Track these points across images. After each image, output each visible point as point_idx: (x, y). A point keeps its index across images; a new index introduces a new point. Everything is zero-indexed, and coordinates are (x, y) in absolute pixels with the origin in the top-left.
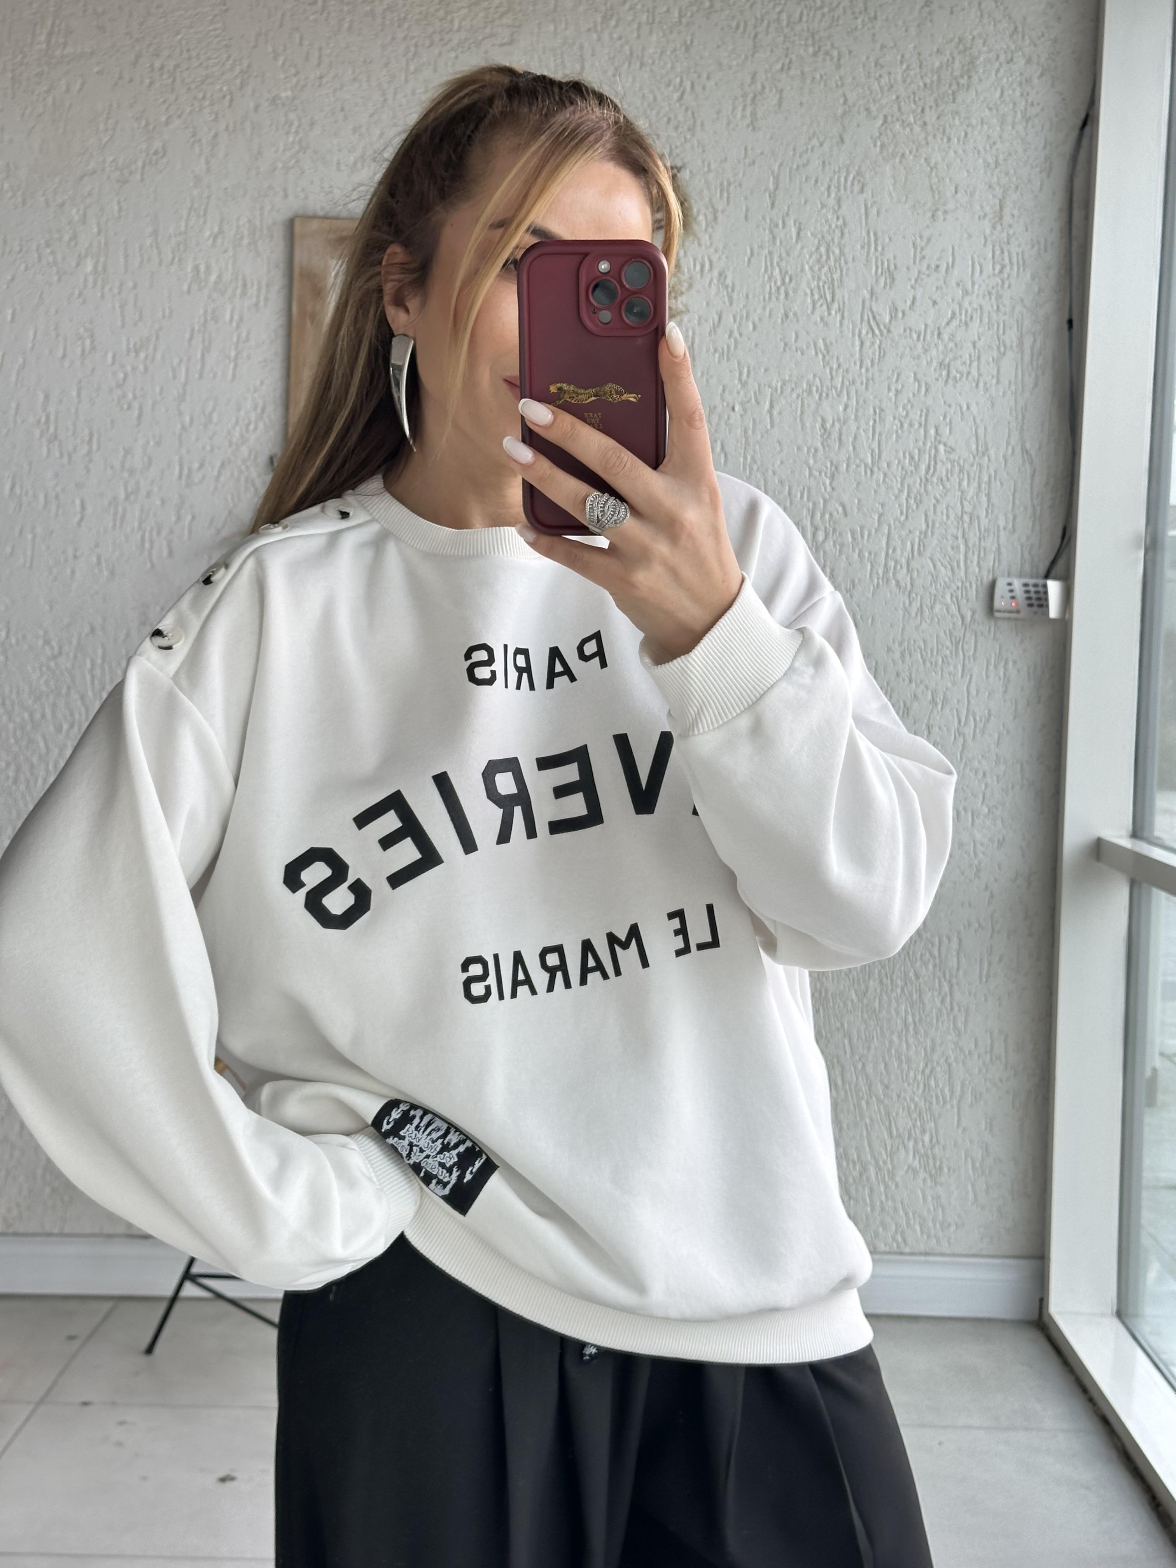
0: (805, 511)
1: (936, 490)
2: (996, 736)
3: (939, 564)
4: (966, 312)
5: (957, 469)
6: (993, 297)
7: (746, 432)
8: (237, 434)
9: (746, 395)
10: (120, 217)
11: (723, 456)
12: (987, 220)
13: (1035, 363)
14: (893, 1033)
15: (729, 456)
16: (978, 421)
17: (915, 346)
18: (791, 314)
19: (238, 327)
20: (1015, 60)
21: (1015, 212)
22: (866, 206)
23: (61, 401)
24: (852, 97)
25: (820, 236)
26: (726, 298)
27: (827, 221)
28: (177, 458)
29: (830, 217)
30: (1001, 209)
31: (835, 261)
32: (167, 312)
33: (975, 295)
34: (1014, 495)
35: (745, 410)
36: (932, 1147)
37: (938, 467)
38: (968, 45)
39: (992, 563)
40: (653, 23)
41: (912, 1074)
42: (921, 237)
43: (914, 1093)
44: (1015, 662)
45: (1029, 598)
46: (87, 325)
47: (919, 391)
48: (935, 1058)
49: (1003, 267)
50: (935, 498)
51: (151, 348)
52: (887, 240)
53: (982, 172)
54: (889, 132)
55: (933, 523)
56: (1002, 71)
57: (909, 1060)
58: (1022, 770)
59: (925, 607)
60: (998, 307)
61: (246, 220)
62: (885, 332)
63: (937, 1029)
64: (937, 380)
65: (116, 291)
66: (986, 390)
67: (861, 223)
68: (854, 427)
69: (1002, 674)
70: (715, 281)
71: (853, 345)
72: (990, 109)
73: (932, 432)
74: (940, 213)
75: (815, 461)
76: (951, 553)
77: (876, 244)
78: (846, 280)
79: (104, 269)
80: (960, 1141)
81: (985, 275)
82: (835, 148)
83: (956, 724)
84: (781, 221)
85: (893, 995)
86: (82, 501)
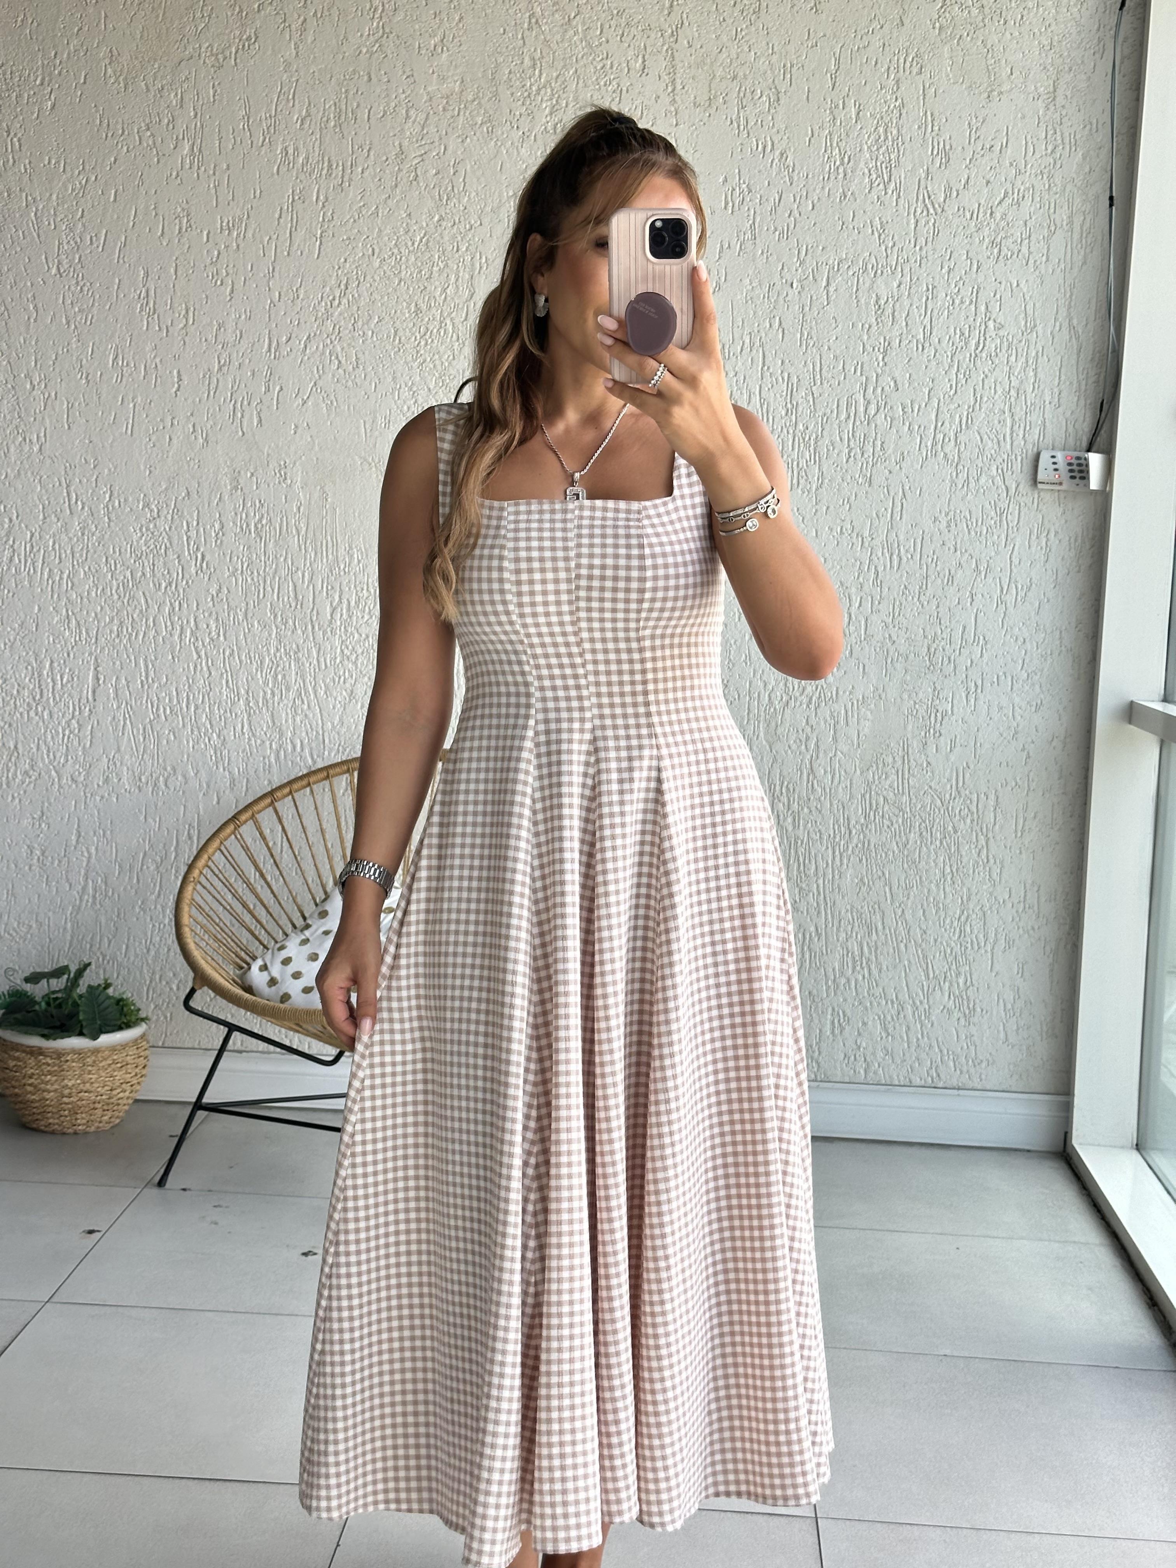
0: (858, 384)
1: (984, 366)
2: (1037, 604)
3: (985, 437)
4: (1019, 190)
5: (1005, 344)
6: (1045, 177)
7: (803, 309)
8: (322, 308)
9: (804, 271)
10: (215, 101)
11: (780, 331)
12: (1040, 102)
13: (1084, 241)
14: (931, 882)
15: (786, 331)
16: (1028, 298)
17: (968, 225)
18: (849, 194)
19: (324, 206)
21: (1069, 93)
22: (924, 87)
23: (159, 278)
25: (878, 116)
26: (787, 179)
27: (885, 102)
28: (266, 332)
29: (889, 97)
30: (1055, 90)
31: (893, 141)
32: (258, 191)
33: (1028, 174)
34: (1060, 370)
35: (802, 287)
36: (966, 989)
37: (987, 343)
39: (1036, 437)
41: (948, 921)
42: (977, 117)
43: (950, 938)
44: (1056, 533)
45: (1071, 471)
46: (184, 205)
47: (970, 269)
48: (971, 906)
49: (1055, 147)
50: (984, 373)
51: (244, 225)
52: (943, 121)
53: (1037, 53)
55: (981, 398)
57: (945, 908)
58: (1061, 638)
59: (971, 478)
60: (1050, 185)
61: (332, 102)
62: (939, 211)
63: (973, 879)
64: (989, 257)
65: (211, 172)
66: (1036, 268)
67: (919, 103)
68: (906, 303)
69: (1044, 544)
70: (776, 161)
71: (908, 223)
73: (983, 308)
74: (996, 94)
75: (869, 337)
76: (998, 427)
77: (933, 125)
78: (902, 160)
79: (200, 151)
80: (992, 984)
81: (1037, 155)
82: (896, 30)
83: (998, 592)
84: (841, 102)
85: (933, 847)
86: (179, 372)
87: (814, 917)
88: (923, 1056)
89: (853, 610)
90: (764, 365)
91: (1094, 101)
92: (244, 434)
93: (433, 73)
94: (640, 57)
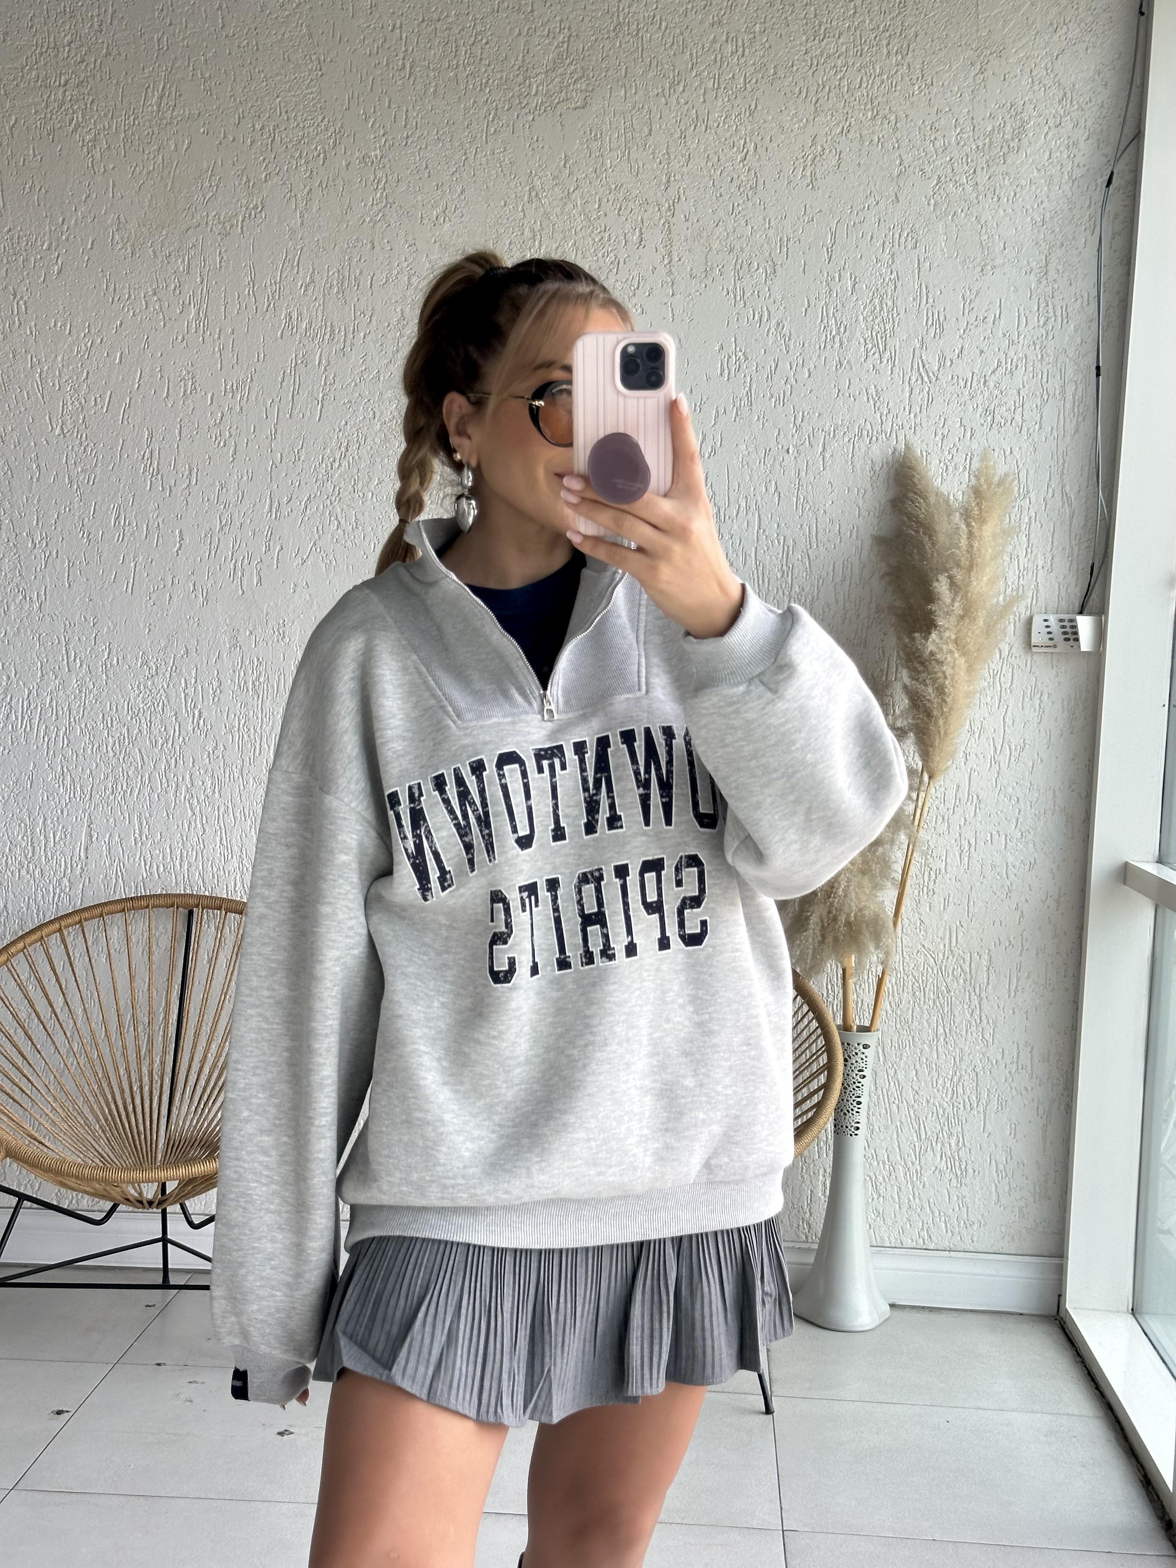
2: (1030, 764)
4: (1012, 361)
6: (1038, 348)
7: (799, 474)
8: (322, 470)
9: (800, 438)
10: (220, 267)
11: (776, 495)
12: (1032, 276)
13: (1076, 410)
14: (924, 1042)
15: (782, 495)
16: (1021, 466)
17: (962, 393)
18: (845, 362)
19: (325, 370)
20: (1063, 124)
21: (1060, 268)
22: (919, 260)
24: (908, 159)
25: (873, 288)
26: (783, 347)
27: (881, 275)
28: (268, 493)
29: (884, 271)
30: (1047, 265)
31: (888, 312)
32: (261, 355)
33: (1021, 344)
34: (1053, 535)
35: (799, 452)
36: (959, 1150)
38: (1020, 110)
39: (1029, 600)
40: (719, 88)
41: (941, 1081)
42: (970, 291)
43: (943, 1099)
44: (1050, 695)
45: (1062, 633)
46: (189, 368)
47: (964, 436)
48: (964, 1066)
49: (1048, 319)
51: (246, 388)
52: (938, 293)
53: (1029, 229)
54: (942, 191)
56: (1050, 134)
57: (939, 1068)
58: (1054, 797)
60: (1042, 356)
61: (335, 270)
62: (934, 379)
63: (966, 1040)
64: (982, 425)
65: (216, 336)
66: (1029, 435)
67: (913, 277)
69: (1037, 706)
70: (773, 330)
71: (903, 391)
72: (1039, 170)
74: (989, 268)
75: (864, 502)
77: (927, 297)
78: (897, 330)
79: (205, 315)
80: (985, 1145)
81: (1030, 327)
82: (891, 206)
83: (992, 752)
84: (837, 275)
85: (926, 1006)
86: (181, 532)
88: (915, 1217)
90: (759, 528)
91: (1086, 275)
92: (243, 593)
93: (435, 242)
94: (637, 230)
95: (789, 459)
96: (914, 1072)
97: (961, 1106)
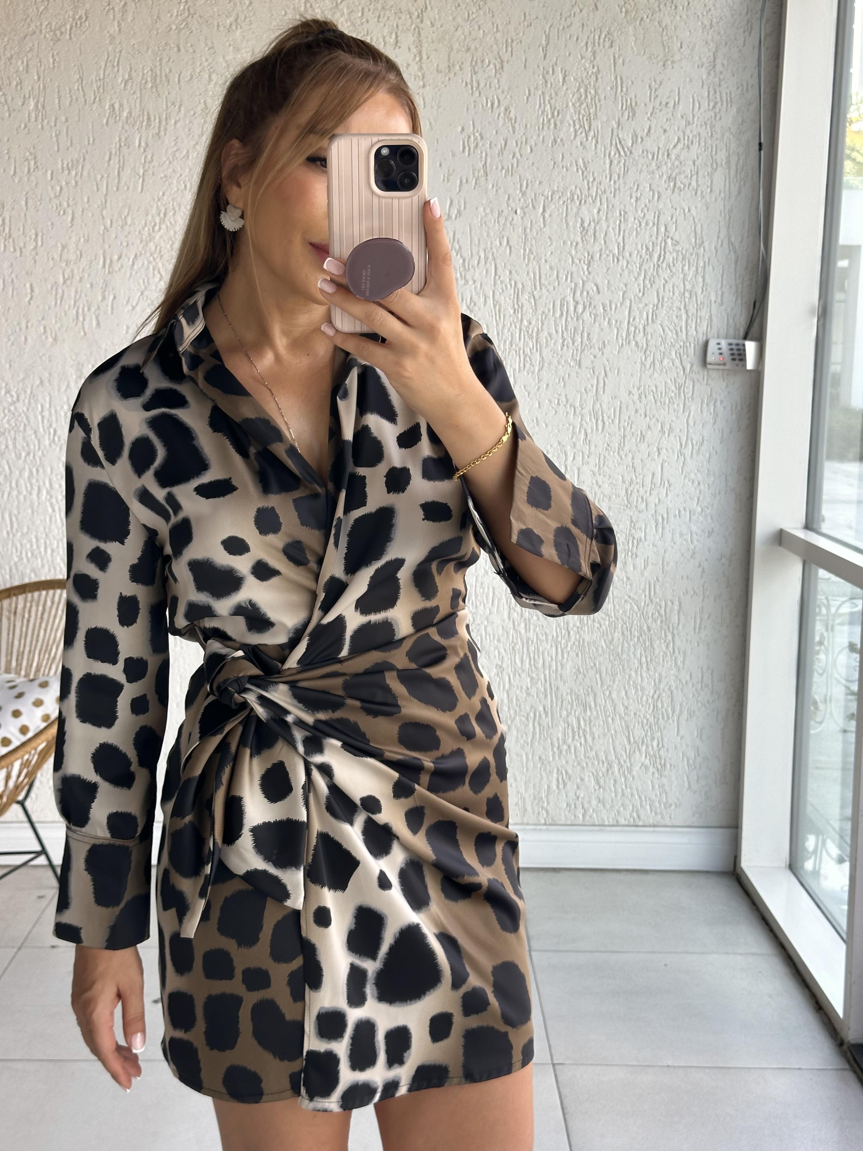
0: (569, 289)
1: (665, 274)
2: (708, 455)
3: (666, 329)
4: (688, 137)
5: (680, 257)
6: (708, 127)
7: (525, 230)
8: (146, 233)
9: (525, 202)
10: (54, 67)
11: (508, 248)
12: (703, 69)
13: (739, 176)
14: (631, 669)
15: (512, 248)
16: (697, 221)
17: (650, 164)
18: (559, 140)
19: (145, 150)
21: (725, 62)
22: (614, 57)
23: (13, 209)
25: (580, 80)
26: (511, 128)
27: (585, 69)
28: (101, 252)
29: (587, 65)
30: (715, 60)
31: (591, 99)
32: (91, 139)
33: (695, 125)
34: (722, 276)
35: (524, 213)
36: (659, 750)
37: (667, 256)
39: (705, 328)
41: (644, 698)
42: (655, 81)
43: (646, 712)
44: (722, 402)
45: (732, 354)
46: (32, 150)
47: (653, 198)
48: (662, 686)
49: (716, 104)
50: (664, 279)
51: (80, 166)
52: (630, 83)
53: (700, 31)
55: (663, 299)
57: (643, 689)
58: (726, 480)
59: (656, 361)
60: (712, 134)
61: (149, 69)
62: (628, 153)
63: (663, 666)
65: (53, 124)
66: (703, 197)
67: (611, 70)
68: (604, 225)
69: (712, 410)
70: (502, 114)
71: (604, 163)
73: (663, 229)
74: (669, 62)
75: (577, 252)
76: (676, 321)
77: (622, 87)
78: (599, 114)
79: (43, 107)
80: (679, 746)
81: (702, 110)
82: (591, 14)
83: (679, 447)
84: (551, 69)
85: (632, 643)
86: (31, 285)
87: (543, 700)
88: (627, 802)
89: (569, 462)
90: (496, 275)
91: (745, 68)
92: (85, 334)
93: (230, 45)
94: (394, 34)
95: (517, 219)
96: (624, 693)
97: (660, 717)
